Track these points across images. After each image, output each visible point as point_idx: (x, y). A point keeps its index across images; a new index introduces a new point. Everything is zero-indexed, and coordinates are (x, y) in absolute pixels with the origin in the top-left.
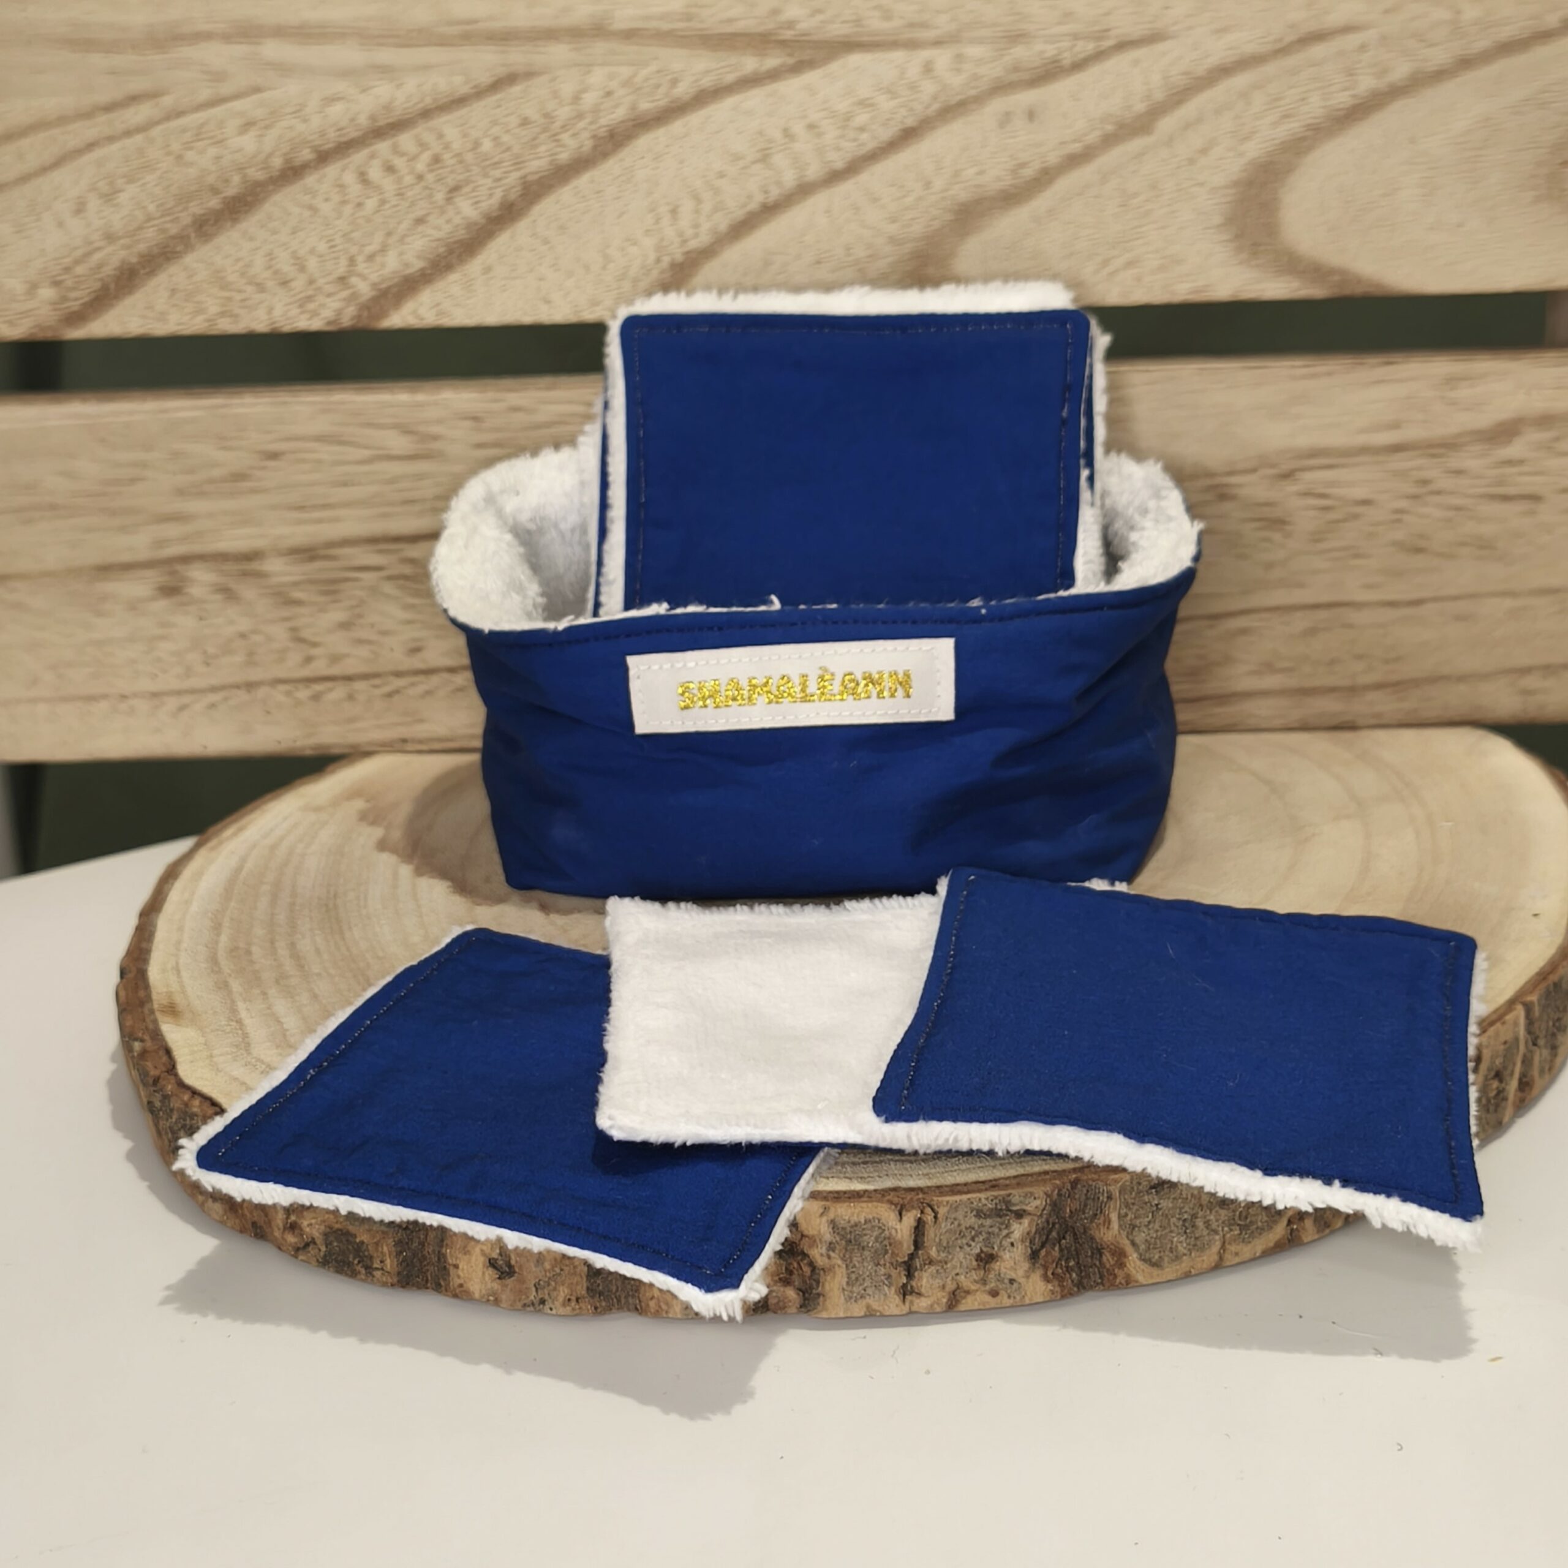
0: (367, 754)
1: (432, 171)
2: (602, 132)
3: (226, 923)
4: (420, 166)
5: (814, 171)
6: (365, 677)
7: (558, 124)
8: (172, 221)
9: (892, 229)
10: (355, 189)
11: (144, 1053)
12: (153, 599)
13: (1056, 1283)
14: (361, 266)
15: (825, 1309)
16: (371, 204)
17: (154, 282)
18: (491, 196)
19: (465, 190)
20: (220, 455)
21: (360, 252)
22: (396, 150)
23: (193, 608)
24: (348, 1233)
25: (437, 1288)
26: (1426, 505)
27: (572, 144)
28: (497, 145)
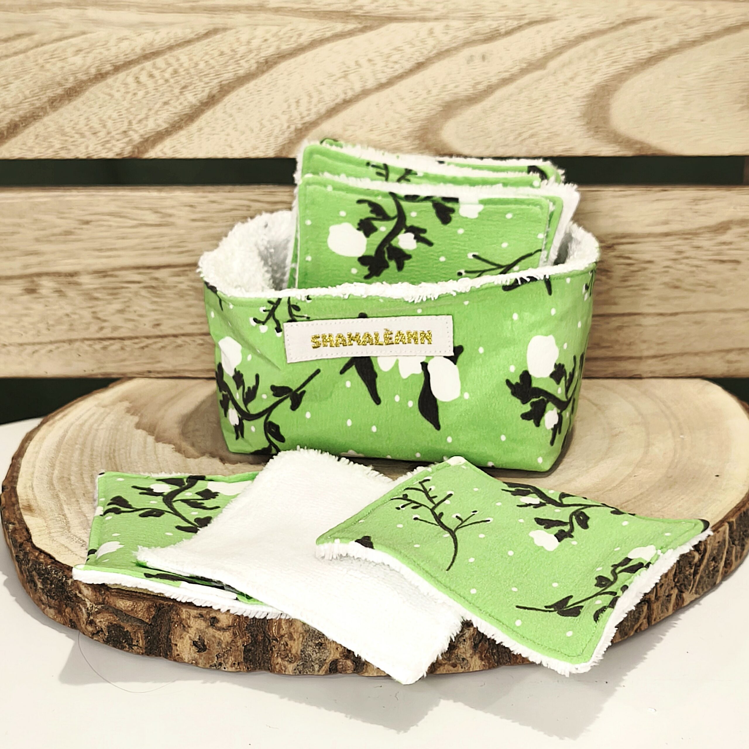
0: (131, 378)
1: (172, 78)
2: (262, 60)
3: (57, 464)
4: (167, 75)
5: (371, 84)
6: (130, 338)
7: (238, 56)
8: (37, 100)
9: (410, 114)
10: (133, 85)
11: (15, 530)
12: (22, 295)
13: (486, 661)
14: (135, 126)
15: (367, 671)
16: (141, 94)
17: (27, 131)
18: (203, 91)
19: (190, 88)
20: (59, 221)
21: (134, 118)
22: (154, 66)
23: (40, 300)
24: (120, 626)
25: (166, 656)
26: (681, 264)
27: (246, 65)
28: (207, 65)
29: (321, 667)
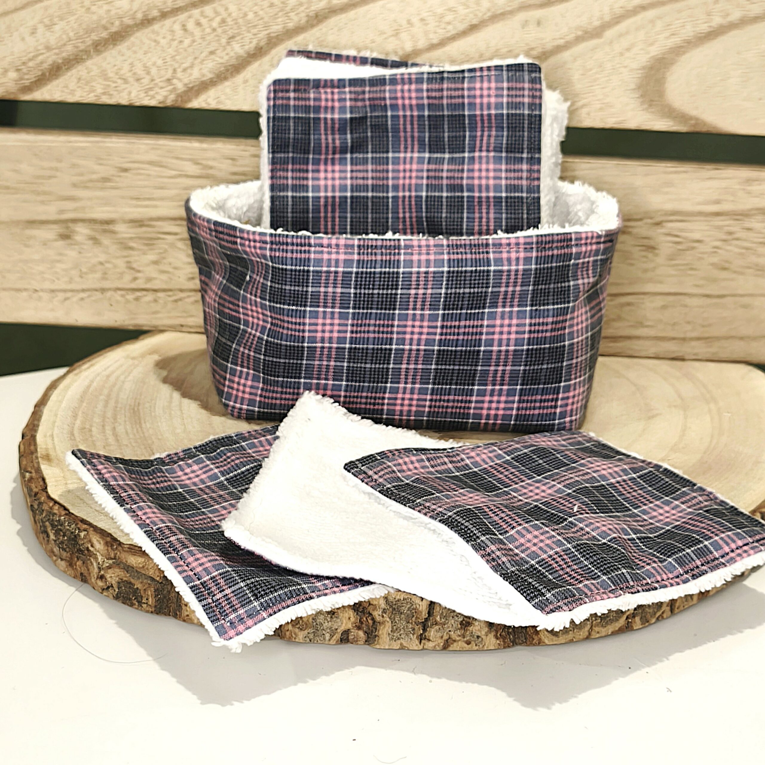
0: (162, 331)
1: (221, 27)
2: (312, 14)
3: (80, 414)
4: (215, 24)
5: (422, 43)
6: (164, 290)
7: (288, 9)
8: (81, 42)
10: (179, 33)
11: (31, 478)
12: (56, 240)
13: (502, 640)
14: (179, 74)
15: (378, 643)
16: (187, 42)
17: (69, 74)
18: (251, 42)
19: (237, 38)
20: (97, 168)
21: (180, 67)
22: (202, 14)
23: (76, 247)
24: (130, 583)
25: (175, 616)
26: (730, 245)
27: (296, 19)
28: (256, 16)
29: (332, 636)
